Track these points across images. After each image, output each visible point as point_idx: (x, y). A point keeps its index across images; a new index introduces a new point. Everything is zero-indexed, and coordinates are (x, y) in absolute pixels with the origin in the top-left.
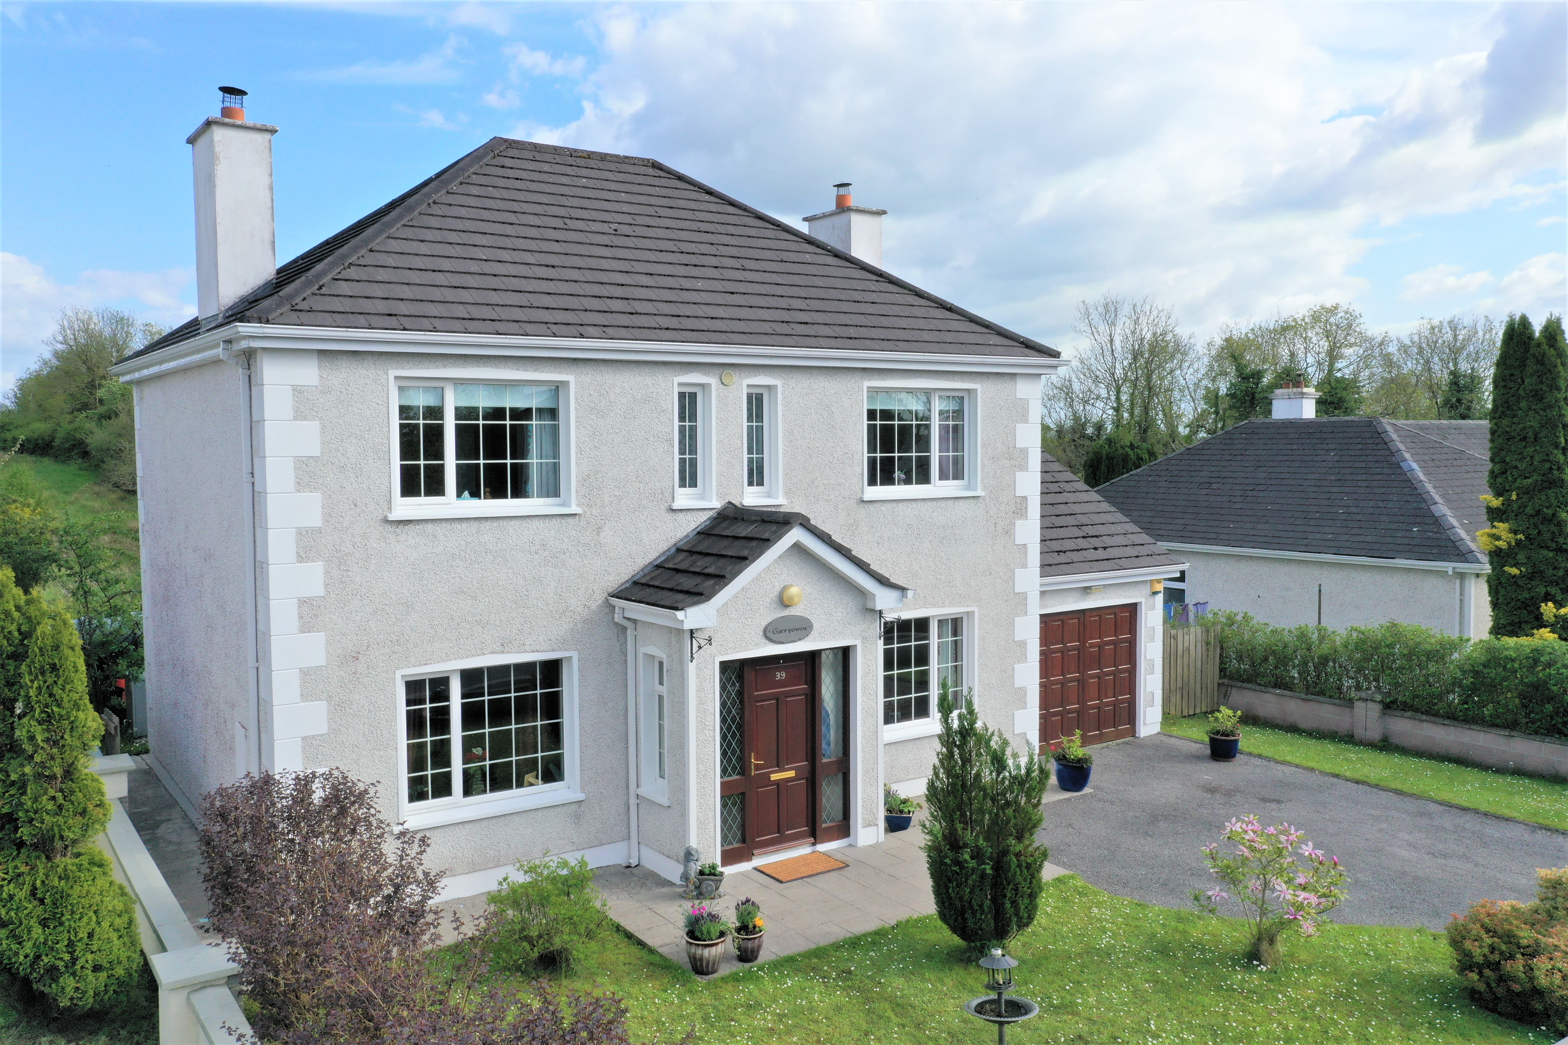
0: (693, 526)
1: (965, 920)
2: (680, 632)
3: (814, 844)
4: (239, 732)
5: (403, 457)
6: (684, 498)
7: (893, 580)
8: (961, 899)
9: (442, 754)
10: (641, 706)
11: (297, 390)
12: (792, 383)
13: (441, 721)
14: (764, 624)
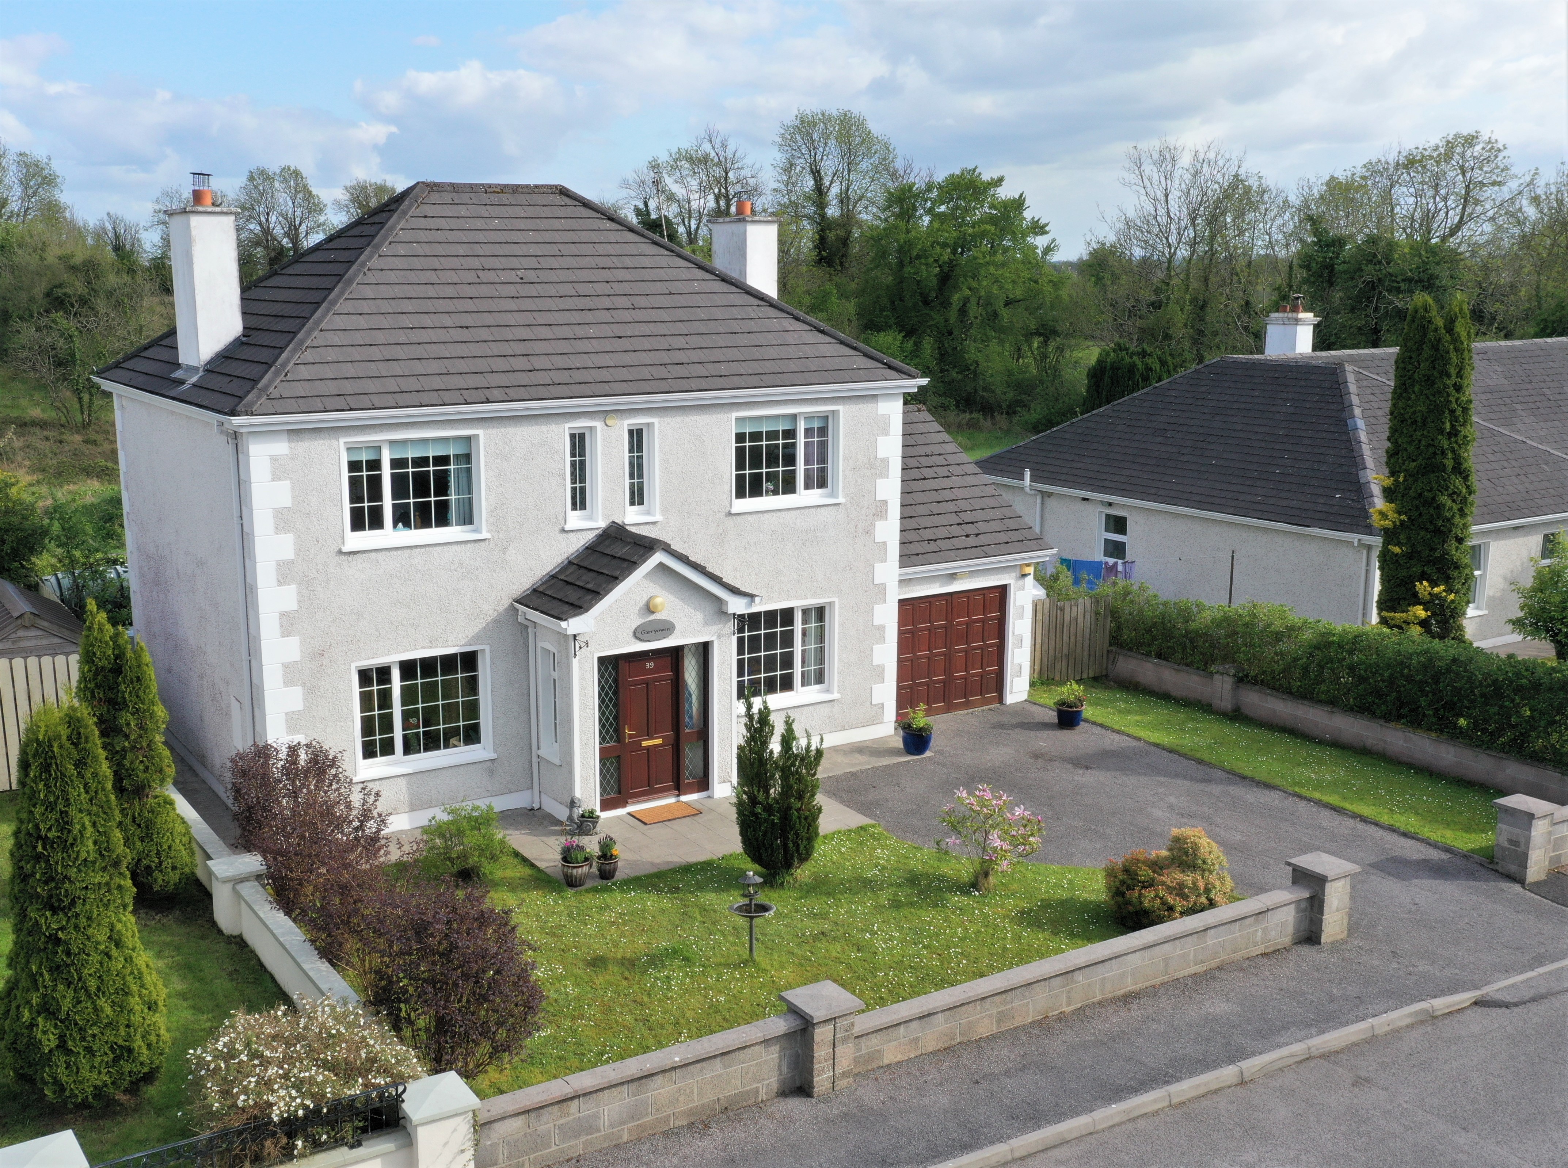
0: (582, 542)
1: (760, 854)
2: (566, 636)
3: (678, 795)
4: (235, 705)
5: (352, 501)
6: (575, 519)
7: (743, 589)
8: (757, 839)
9: (387, 724)
10: (540, 688)
11: (274, 459)
12: (667, 420)
13: (385, 698)
14: (634, 626)
